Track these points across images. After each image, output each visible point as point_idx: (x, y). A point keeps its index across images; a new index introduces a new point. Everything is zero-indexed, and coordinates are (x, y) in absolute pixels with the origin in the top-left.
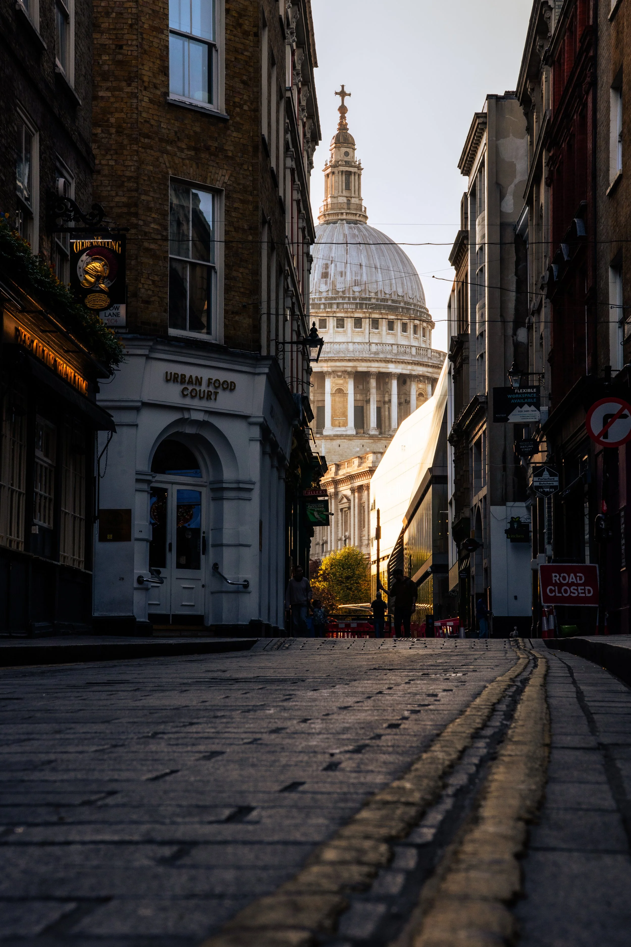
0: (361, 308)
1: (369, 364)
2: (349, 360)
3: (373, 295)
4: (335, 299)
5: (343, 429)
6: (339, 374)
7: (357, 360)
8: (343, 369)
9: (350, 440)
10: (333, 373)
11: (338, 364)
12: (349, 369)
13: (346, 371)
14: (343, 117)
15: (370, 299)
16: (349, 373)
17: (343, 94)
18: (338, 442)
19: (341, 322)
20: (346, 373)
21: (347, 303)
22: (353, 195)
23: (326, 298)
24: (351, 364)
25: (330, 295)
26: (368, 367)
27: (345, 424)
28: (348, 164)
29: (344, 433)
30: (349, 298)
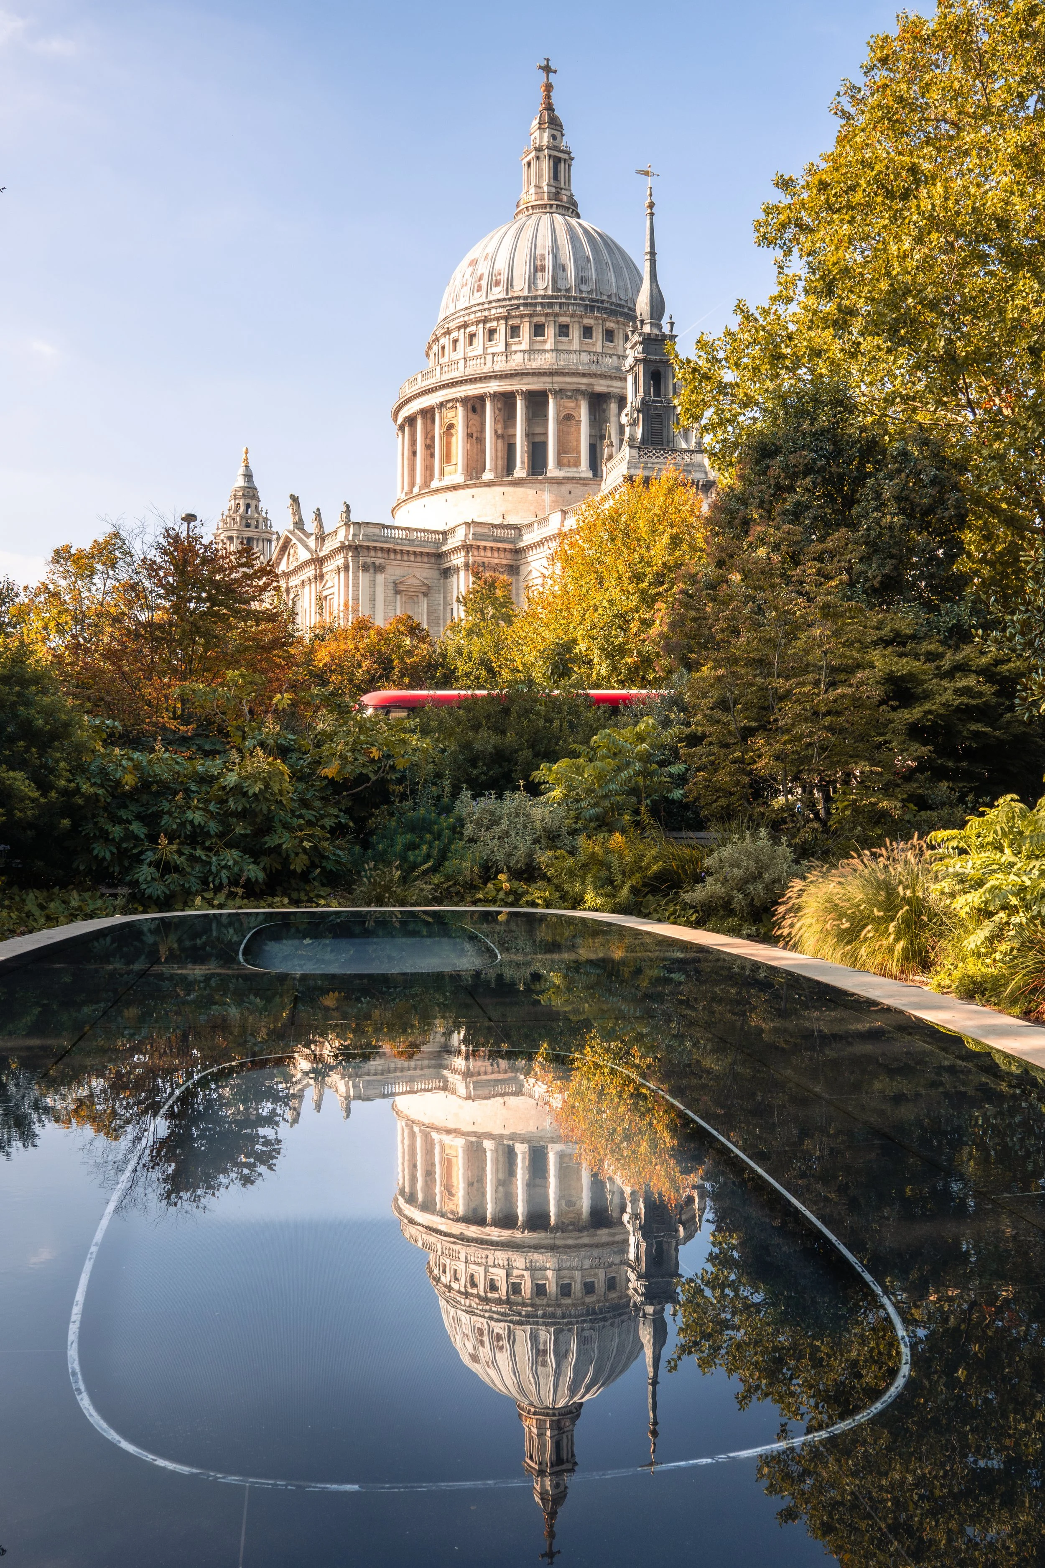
0: (592, 311)
1: (609, 382)
2: (584, 375)
3: (605, 298)
4: (556, 298)
5: (575, 469)
6: (569, 393)
7: (595, 375)
8: (574, 387)
9: (585, 485)
10: (559, 393)
11: (568, 379)
12: (583, 387)
13: (578, 390)
14: (548, 97)
15: (602, 302)
16: (583, 393)
17: (547, 69)
18: (569, 487)
19: (564, 330)
20: (578, 392)
21: (573, 304)
22: (562, 186)
23: (544, 297)
24: (585, 380)
25: (550, 292)
26: (608, 386)
27: (577, 464)
28: (556, 148)
29: (576, 475)
30: (575, 298)
